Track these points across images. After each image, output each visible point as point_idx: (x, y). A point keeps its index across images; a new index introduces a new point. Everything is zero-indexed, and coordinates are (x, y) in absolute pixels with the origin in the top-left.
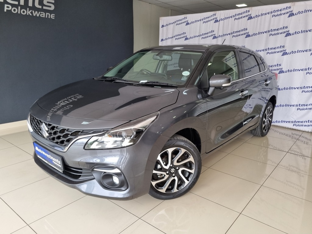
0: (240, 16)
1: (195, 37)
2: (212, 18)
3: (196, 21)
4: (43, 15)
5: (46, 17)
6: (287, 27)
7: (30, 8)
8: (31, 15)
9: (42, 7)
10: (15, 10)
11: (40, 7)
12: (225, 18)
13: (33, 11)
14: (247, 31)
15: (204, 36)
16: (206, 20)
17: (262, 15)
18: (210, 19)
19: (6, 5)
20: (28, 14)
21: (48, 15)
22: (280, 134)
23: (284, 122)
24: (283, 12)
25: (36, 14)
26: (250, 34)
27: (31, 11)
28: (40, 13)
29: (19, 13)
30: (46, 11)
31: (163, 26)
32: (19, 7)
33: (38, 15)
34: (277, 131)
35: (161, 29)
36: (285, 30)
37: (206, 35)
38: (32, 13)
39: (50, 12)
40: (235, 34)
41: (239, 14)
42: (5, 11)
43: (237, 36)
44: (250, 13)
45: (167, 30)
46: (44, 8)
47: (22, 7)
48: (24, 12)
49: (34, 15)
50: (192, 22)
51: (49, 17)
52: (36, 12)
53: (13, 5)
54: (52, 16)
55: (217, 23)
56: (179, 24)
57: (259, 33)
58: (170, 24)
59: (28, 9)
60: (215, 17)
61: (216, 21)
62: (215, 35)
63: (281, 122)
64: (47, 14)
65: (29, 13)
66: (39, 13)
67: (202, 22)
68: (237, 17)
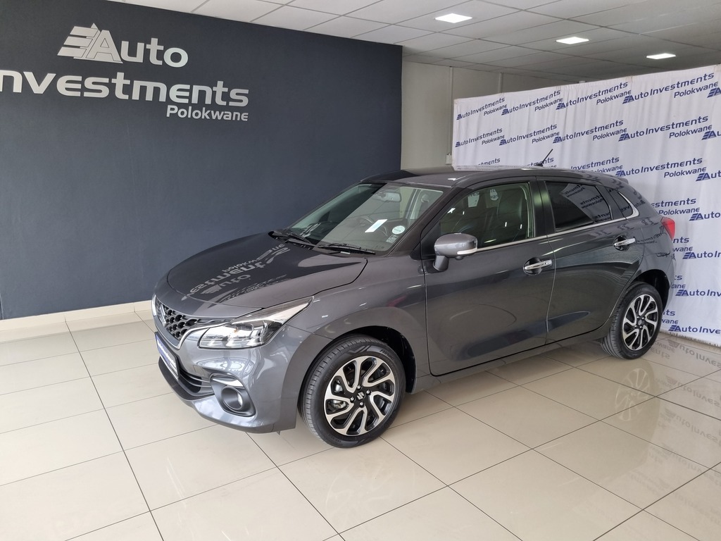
0: (609, 95)
1: (519, 138)
2: (553, 99)
3: (522, 106)
4: (228, 116)
5: (234, 119)
6: (705, 119)
7: (208, 107)
8: (208, 117)
9: (228, 103)
10: (182, 113)
11: (224, 103)
12: (578, 100)
13: (212, 112)
14: (623, 127)
15: (537, 137)
16: (540, 105)
17: (652, 92)
18: (548, 101)
19: (169, 107)
20: (203, 117)
21: (237, 115)
22: (697, 357)
23: (706, 330)
24: (696, 86)
25: (217, 115)
26: (629, 132)
27: (209, 111)
28: (224, 114)
29: (189, 116)
30: (233, 109)
31: (460, 117)
32: (190, 108)
33: (219, 118)
34: (690, 351)
35: (456, 122)
36: (703, 125)
37: (541, 135)
38: (210, 115)
39: (241, 110)
40: (599, 133)
41: (606, 91)
42: (168, 115)
43: (602, 137)
44: (627, 89)
45: (467, 124)
46: (231, 104)
47: (195, 107)
48: (197, 114)
49: (214, 117)
50: (515, 109)
51: (239, 119)
52: (217, 113)
53: (180, 106)
54: (244, 117)
55: (563, 110)
56: (490, 112)
57: (648, 131)
58: (472, 112)
59: (204, 109)
60: (558, 97)
61: (561, 106)
62: (558, 134)
63: (699, 330)
64: (235, 113)
65: (205, 115)
66: (222, 113)
67: (533, 107)
68: (602, 97)
